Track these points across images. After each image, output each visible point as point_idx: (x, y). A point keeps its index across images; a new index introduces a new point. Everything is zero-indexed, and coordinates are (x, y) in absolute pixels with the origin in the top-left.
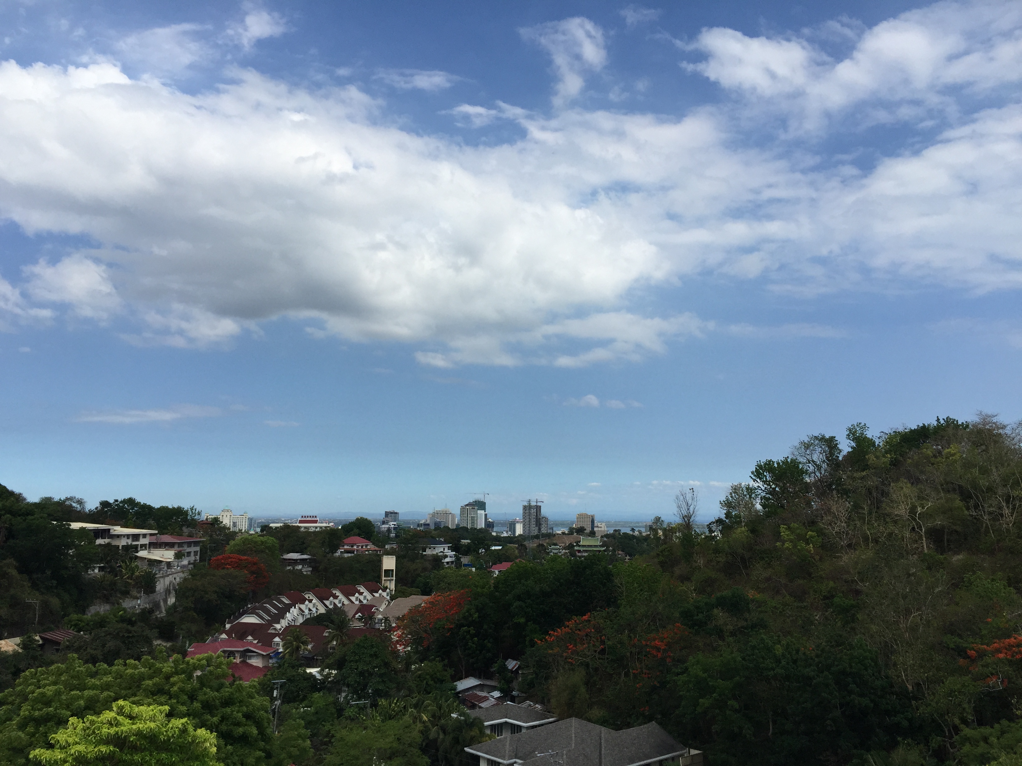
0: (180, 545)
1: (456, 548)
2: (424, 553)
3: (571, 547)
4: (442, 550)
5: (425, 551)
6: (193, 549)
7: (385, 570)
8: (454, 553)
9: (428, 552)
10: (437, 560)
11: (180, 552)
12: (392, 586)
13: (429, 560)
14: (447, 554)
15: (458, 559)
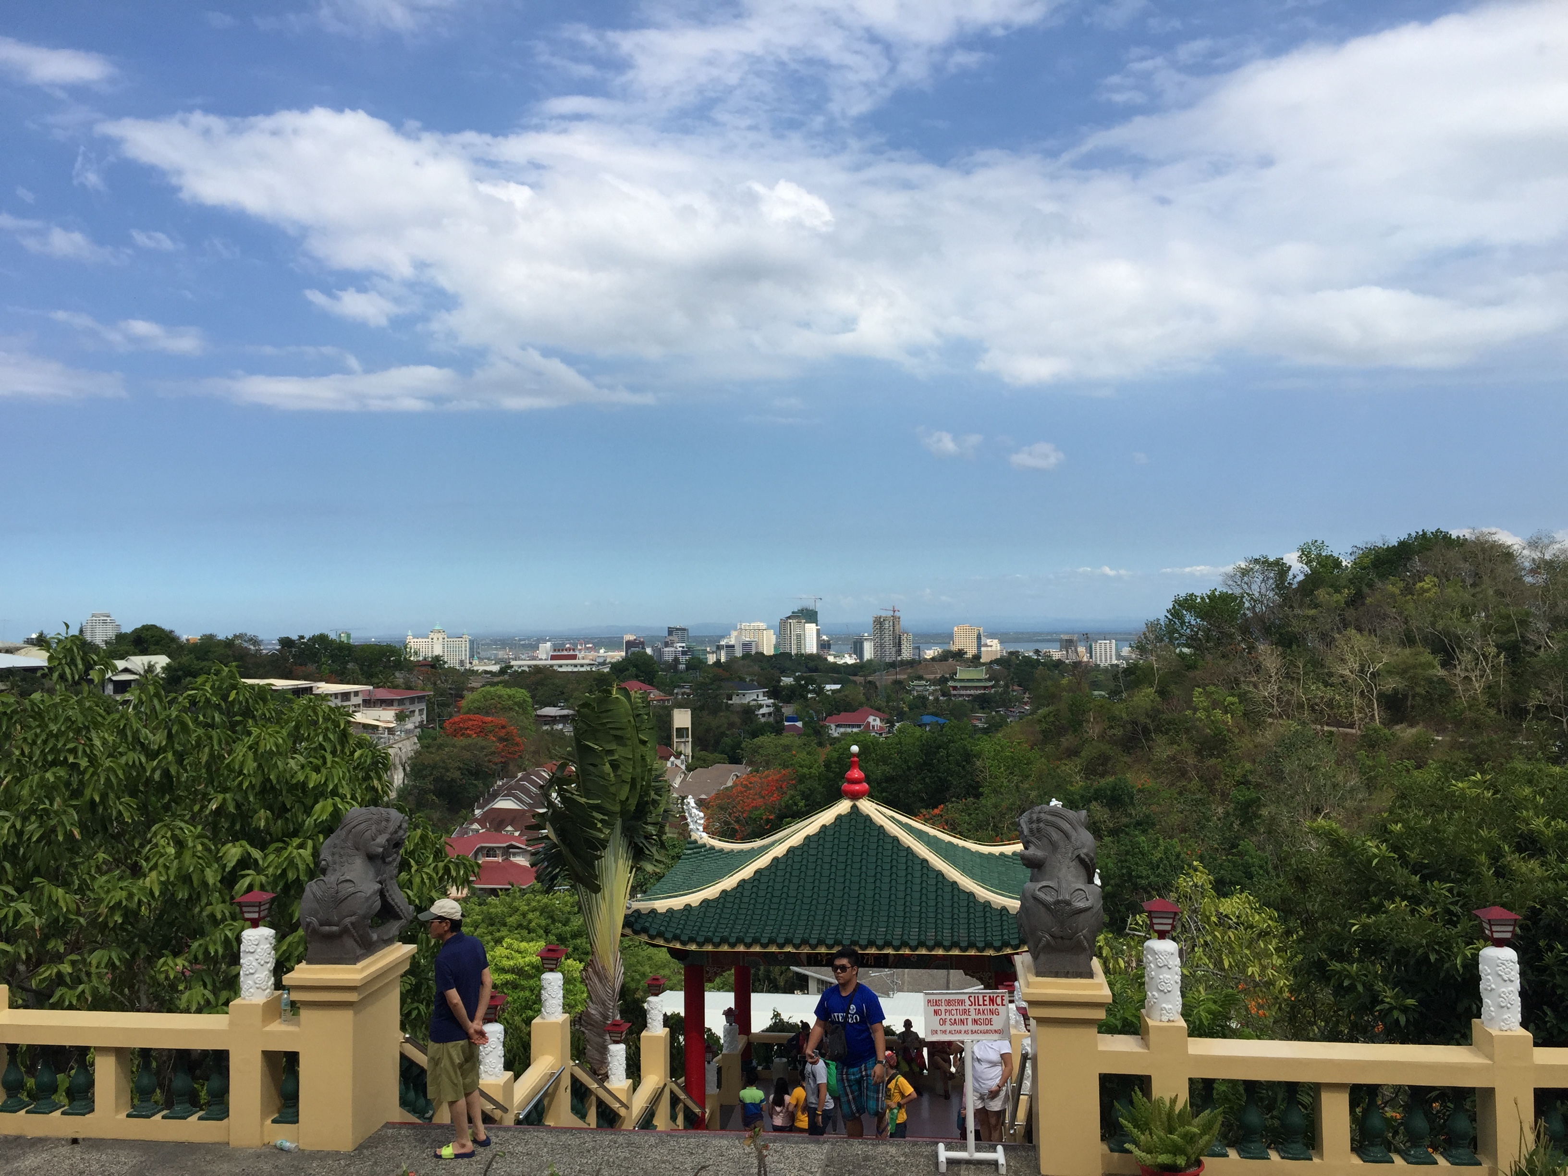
0: (401, 702)
1: (775, 692)
2: (730, 702)
3: (943, 681)
4: (755, 697)
5: (731, 699)
6: (417, 707)
7: (677, 729)
8: (772, 701)
9: (735, 700)
10: (749, 712)
11: (402, 712)
12: (688, 750)
13: (738, 712)
14: (762, 702)
15: (778, 709)
